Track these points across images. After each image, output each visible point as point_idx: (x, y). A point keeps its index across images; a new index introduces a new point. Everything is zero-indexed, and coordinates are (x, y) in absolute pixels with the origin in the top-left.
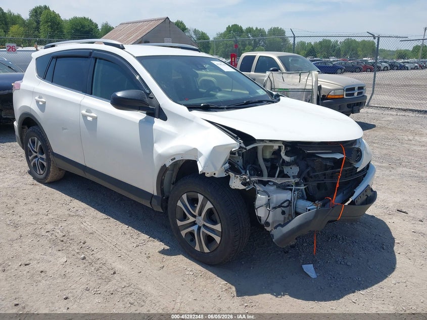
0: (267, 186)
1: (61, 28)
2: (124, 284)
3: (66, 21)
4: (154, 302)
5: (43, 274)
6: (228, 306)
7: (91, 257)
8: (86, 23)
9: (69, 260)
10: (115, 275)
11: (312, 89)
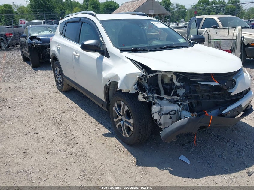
0: (162, 101)
1: (99, 7)
2: (80, 150)
3: (102, 3)
4: (91, 162)
5: (43, 139)
6: (132, 172)
7: (69, 133)
8: (112, 4)
9: (57, 134)
10: (77, 144)
11: (236, 39)
